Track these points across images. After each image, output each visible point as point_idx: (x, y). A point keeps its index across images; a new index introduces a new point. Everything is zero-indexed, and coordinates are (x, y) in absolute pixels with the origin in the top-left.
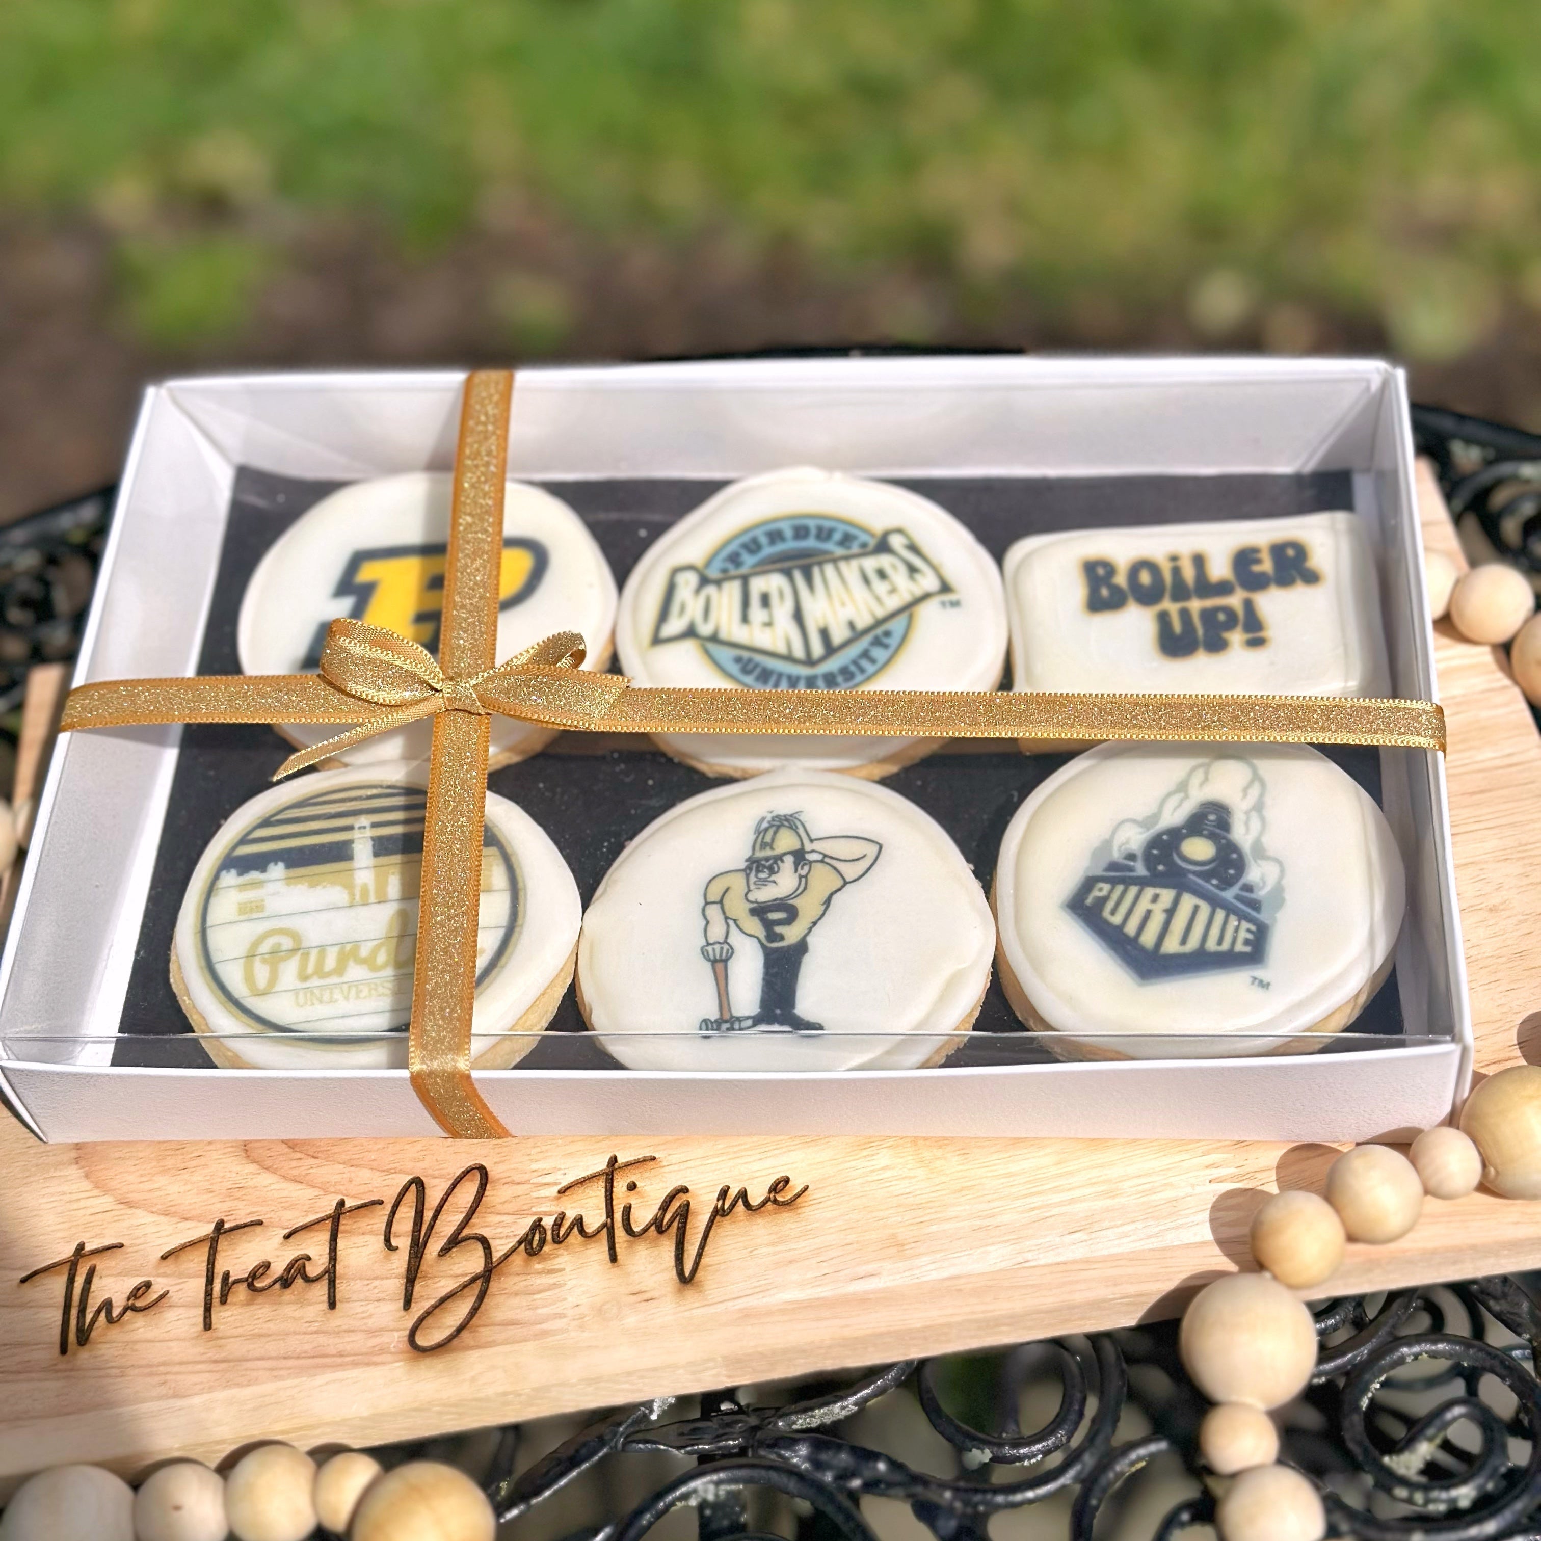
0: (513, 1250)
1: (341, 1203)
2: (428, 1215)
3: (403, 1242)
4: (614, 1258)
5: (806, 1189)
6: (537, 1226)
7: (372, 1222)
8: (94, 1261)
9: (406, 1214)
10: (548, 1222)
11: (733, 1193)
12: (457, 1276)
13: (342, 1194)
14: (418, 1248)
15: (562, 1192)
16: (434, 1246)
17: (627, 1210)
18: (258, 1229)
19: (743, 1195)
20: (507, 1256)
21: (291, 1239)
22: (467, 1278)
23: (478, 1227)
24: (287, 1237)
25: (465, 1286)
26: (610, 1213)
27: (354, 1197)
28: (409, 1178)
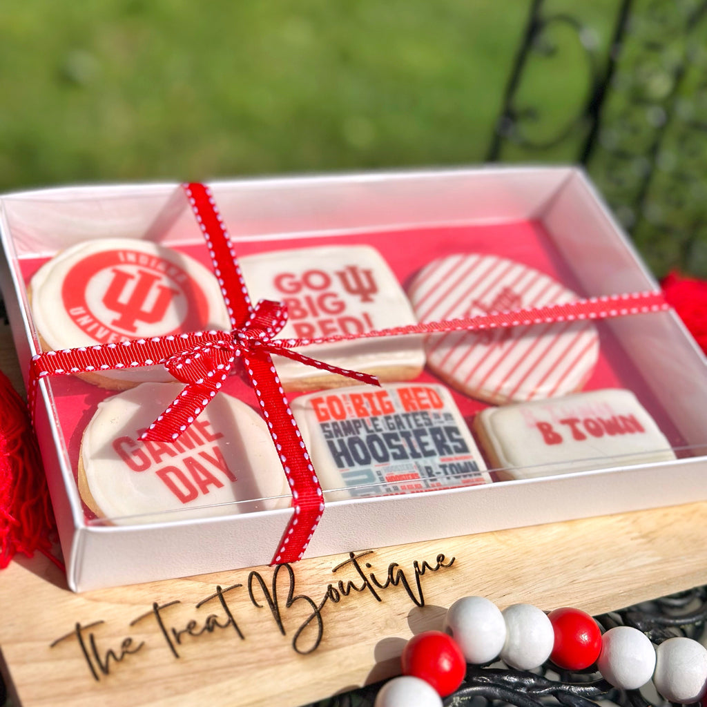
0: (325, 601)
1: (219, 588)
2: (270, 589)
3: (264, 603)
4: (379, 599)
5: (454, 559)
6: (330, 587)
7: (242, 595)
8: (91, 631)
9: (257, 589)
10: (336, 586)
11: (420, 564)
12: (302, 616)
13: (217, 583)
14: (274, 606)
15: (335, 571)
16: (282, 603)
17: (373, 576)
18: (178, 604)
19: (425, 564)
20: (323, 605)
21: (201, 607)
22: (308, 617)
23: (300, 591)
24: (198, 607)
25: (309, 621)
26: (365, 579)
27: (225, 584)
28: (249, 572)
